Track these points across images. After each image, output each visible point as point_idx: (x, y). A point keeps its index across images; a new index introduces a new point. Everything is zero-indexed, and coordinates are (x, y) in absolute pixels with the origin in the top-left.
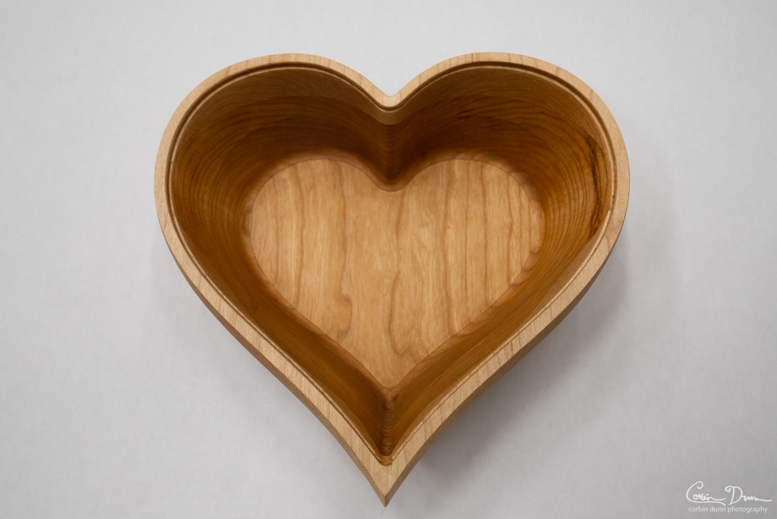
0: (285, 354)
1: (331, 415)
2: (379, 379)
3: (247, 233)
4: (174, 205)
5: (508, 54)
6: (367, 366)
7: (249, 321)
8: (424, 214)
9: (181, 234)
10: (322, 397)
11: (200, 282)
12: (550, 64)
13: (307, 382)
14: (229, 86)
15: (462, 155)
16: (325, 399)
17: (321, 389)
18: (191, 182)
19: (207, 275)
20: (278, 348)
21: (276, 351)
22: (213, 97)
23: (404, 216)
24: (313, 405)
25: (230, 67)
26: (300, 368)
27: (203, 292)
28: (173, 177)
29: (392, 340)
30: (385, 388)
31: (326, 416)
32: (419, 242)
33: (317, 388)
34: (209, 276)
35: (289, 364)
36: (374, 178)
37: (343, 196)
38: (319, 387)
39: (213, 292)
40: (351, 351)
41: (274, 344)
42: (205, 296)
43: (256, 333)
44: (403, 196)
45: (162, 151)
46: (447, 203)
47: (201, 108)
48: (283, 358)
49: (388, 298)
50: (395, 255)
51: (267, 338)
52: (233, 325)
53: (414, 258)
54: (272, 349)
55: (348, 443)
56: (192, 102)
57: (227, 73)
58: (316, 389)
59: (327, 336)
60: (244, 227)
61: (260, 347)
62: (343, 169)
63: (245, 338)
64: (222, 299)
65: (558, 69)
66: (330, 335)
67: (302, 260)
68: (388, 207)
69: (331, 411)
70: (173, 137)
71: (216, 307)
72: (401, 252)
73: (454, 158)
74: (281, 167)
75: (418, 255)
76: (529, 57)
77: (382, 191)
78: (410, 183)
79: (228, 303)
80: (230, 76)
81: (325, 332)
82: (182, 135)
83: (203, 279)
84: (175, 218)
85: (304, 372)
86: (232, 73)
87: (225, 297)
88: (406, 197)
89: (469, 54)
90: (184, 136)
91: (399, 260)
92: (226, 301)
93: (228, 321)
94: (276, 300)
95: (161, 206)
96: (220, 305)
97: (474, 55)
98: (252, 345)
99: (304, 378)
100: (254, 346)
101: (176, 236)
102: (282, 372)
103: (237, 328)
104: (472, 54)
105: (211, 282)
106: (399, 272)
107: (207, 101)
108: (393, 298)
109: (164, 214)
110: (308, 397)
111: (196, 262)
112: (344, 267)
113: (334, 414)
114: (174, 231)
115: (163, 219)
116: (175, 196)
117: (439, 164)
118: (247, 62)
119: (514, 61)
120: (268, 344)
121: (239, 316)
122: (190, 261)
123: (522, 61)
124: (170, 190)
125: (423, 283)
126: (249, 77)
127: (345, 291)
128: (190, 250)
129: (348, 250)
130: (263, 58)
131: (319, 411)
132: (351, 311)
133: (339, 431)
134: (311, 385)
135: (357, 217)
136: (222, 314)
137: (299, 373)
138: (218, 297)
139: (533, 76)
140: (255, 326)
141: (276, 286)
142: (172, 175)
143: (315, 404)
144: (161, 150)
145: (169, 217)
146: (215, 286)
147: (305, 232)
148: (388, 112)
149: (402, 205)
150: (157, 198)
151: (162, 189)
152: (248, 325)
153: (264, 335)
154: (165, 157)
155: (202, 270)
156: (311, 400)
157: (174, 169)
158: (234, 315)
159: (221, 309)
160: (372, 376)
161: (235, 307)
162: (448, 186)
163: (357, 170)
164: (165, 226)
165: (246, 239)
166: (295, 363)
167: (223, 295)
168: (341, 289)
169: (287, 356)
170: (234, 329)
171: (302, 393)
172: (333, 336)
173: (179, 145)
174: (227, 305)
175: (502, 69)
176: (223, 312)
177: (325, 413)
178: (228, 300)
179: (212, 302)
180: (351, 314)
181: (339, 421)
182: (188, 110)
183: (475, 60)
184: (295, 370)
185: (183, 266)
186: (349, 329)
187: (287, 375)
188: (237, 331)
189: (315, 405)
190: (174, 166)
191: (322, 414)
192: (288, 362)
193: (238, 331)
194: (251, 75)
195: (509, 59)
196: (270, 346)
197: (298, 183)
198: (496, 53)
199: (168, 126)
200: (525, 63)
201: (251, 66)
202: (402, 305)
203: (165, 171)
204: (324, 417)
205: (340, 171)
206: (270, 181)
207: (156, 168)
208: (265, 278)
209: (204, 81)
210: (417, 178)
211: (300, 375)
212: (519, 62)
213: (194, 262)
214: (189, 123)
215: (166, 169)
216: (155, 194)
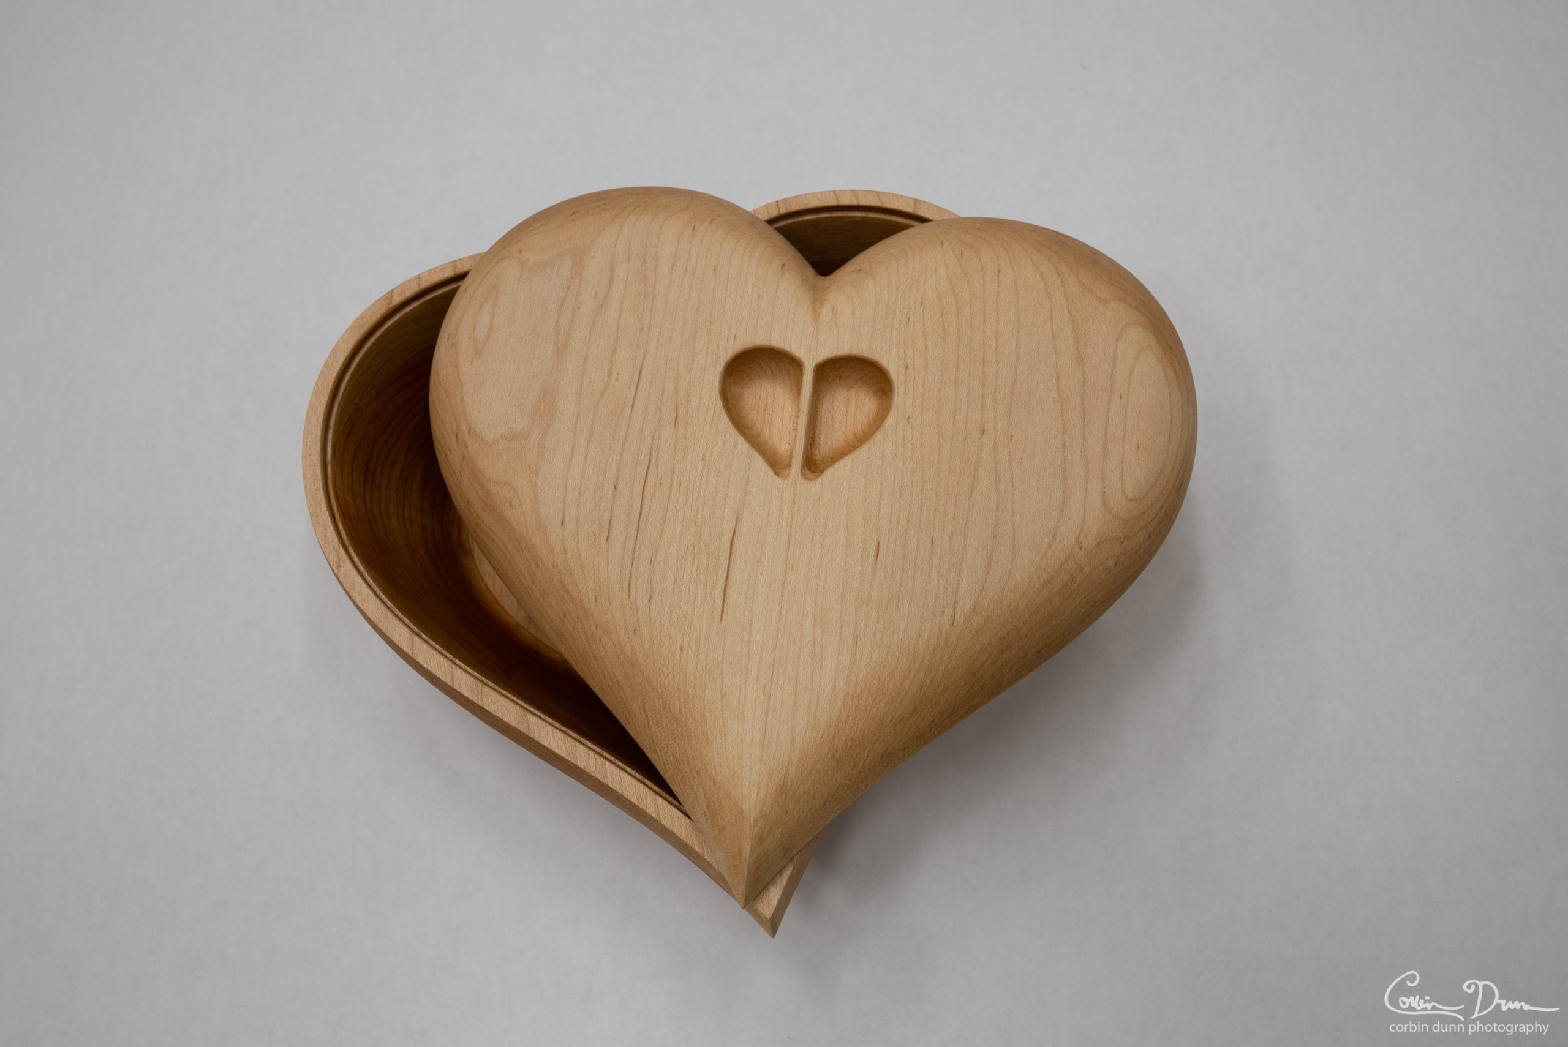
0: (571, 733)
1: (661, 813)
3: (467, 552)
4: (345, 530)
5: (834, 192)
7: (504, 692)
9: (366, 574)
10: (642, 787)
11: (413, 645)
12: (902, 196)
14: (396, 321)
16: (647, 790)
17: (638, 775)
18: (364, 487)
19: (421, 631)
20: (558, 725)
21: (555, 730)
22: (374, 344)
24: (631, 803)
25: (392, 291)
26: (598, 750)
27: (421, 660)
28: (335, 486)
31: (653, 816)
33: (631, 775)
34: (425, 634)
35: (581, 747)
38: (634, 773)
39: (437, 657)
41: (550, 720)
42: (425, 666)
43: (519, 708)
45: (310, 448)
47: (358, 365)
48: (570, 739)
51: (537, 713)
52: (480, 703)
54: (550, 728)
55: (697, 850)
56: (341, 359)
57: (390, 302)
58: (630, 777)
60: (460, 545)
61: (529, 729)
63: (502, 720)
64: (454, 666)
65: (916, 202)
70: (323, 422)
71: (447, 680)
76: (867, 191)
79: (465, 670)
80: (395, 306)
82: (337, 415)
83: (417, 639)
84: (352, 551)
85: (607, 755)
86: (397, 300)
87: (457, 661)
89: (772, 203)
90: (340, 416)
92: (460, 667)
93: (470, 697)
95: (325, 536)
96: (452, 676)
97: (780, 204)
98: (516, 729)
99: (607, 763)
100: (519, 729)
101: (360, 580)
102: (572, 761)
103: (486, 707)
104: (777, 202)
105: (431, 642)
107: (366, 353)
109: (334, 547)
110: (620, 792)
111: (400, 615)
113: (666, 810)
114: (355, 573)
115: (332, 557)
116: (344, 516)
118: (419, 277)
119: (845, 201)
120: (540, 722)
121: (486, 687)
122: (389, 614)
123: (857, 200)
124: (335, 508)
128: (386, 597)
130: (443, 267)
131: (642, 809)
133: (679, 834)
134: (622, 772)
136: (458, 690)
137: (598, 757)
138: (446, 663)
139: (879, 219)
140: (514, 699)
141: (532, 630)
142: (332, 482)
143: (634, 799)
144: (307, 445)
145: (342, 551)
146: (438, 647)
150: (315, 524)
151: (321, 508)
152: (504, 699)
153: (532, 709)
154: (316, 456)
155: (412, 626)
156: (626, 796)
157: (334, 473)
158: (477, 687)
159: (456, 681)
161: (476, 674)
164: (339, 567)
165: (468, 565)
166: (589, 744)
167: (454, 659)
169: (575, 735)
170: (483, 708)
171: (610, 788)
173: (335, 432)
174: (464, 674)
175: (829, 218)
176: (460, 685)
177: (651, 811)
178: (462, 665)
179: (439, 674)
181: (676, 819)
182: (338, 374)
183: (783, 211)
184: (592, 754)
185: (380, 625)
187: (581, 763)
188: (487, 711)
189: (634, 801)
190: (333, 467)
191: (647, 813)
192: (577, 744)
193: (489, 710)
195: (837, 200)
196: (544, 724)
198: (814, 194)
199: (312, 405)
200: (863, 202)
201: (426, 283)
203: (320, 479)
204: (652, 818)
207: (305, 477)
209: (355, 322)
211: (601, 760)
212: (854, 202)
213: (396, 616)
214: (343, 394)
215: (322, 475)
216: (311, 518)
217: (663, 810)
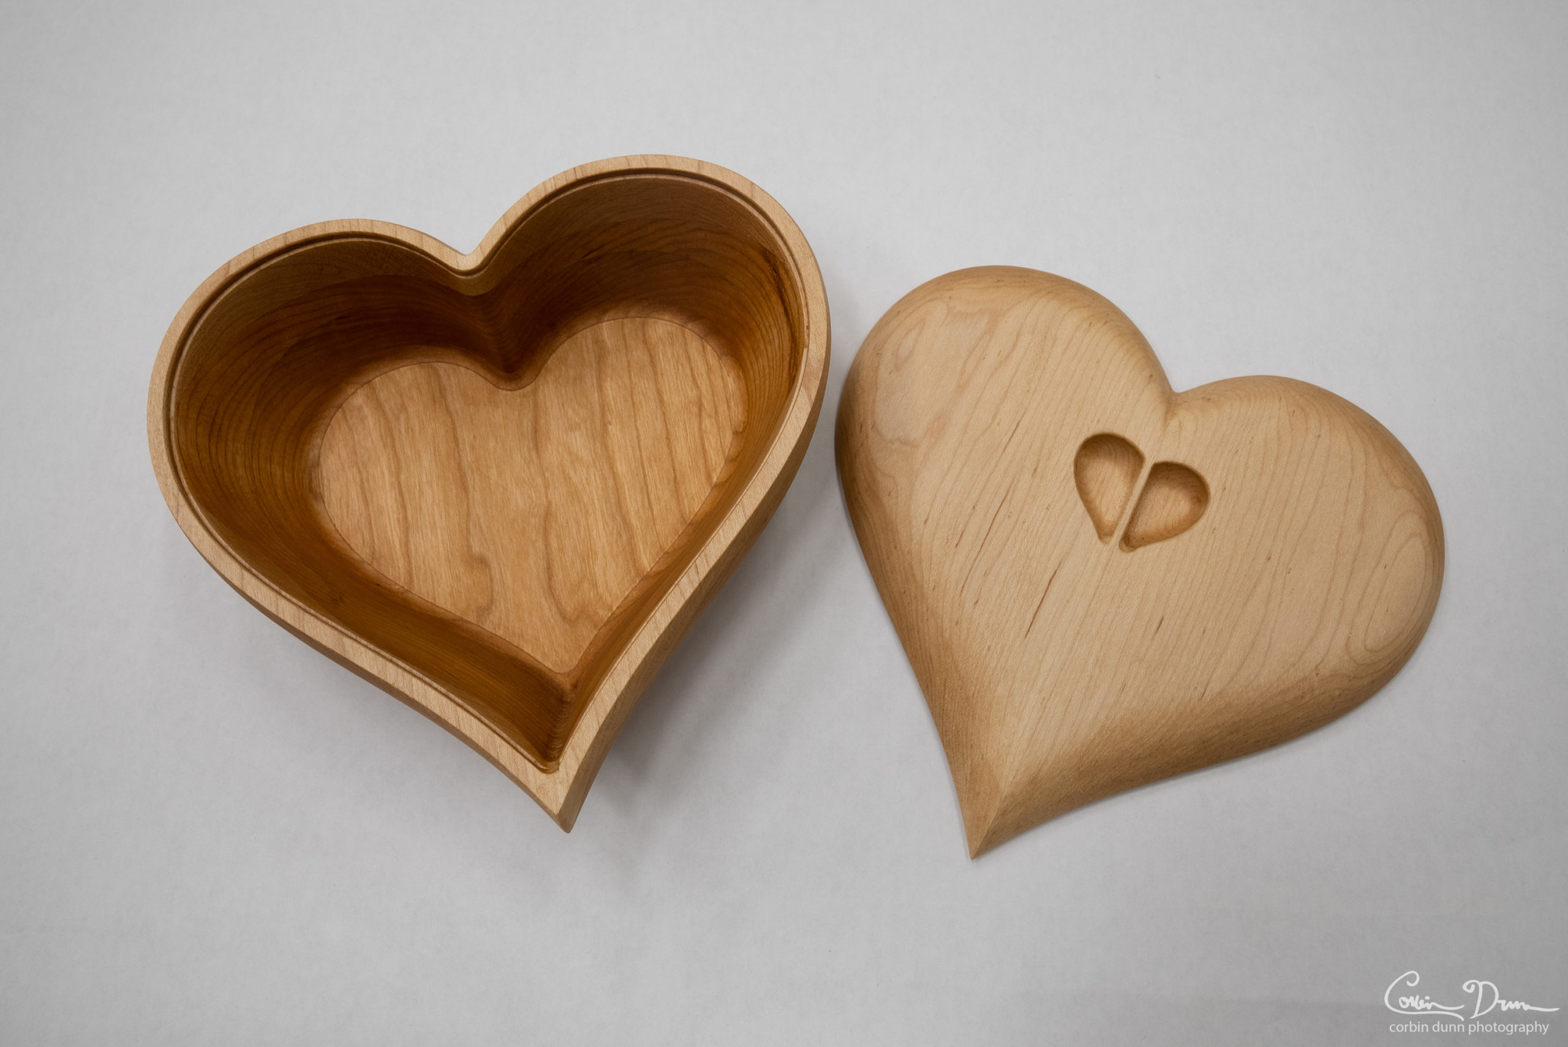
0: (383, 653)
1: (461, 722)
2: (548, 664)
3: (319, 497)
4: (186, 479)
5: (626, 157)
6: (528, 649)
7: (324, 619)
8: (570, 412)
9: (203, 518)
10: (444, 700)
11: (243, 578)
12: (687, 158)
14: (235, 290)
15: (611, 314)
16: (449, 702)
17: (443, 690)
18: (210, 440)
19: (253, 567)
20: (372, 647)
21: (368, 651)
22: (214, 310)
23: (542, 422)
24: (435, 714)
25: (229, 262)
26: (408, 668)
27: (249, 592)
28: (178, 439)
29: (558, 603)
30: (559, 673)
31: (454, 725)
32: (570, 454)
33: (436, 689)
34: (255, 568)
35: (390, 665)
36: (488, 376)
37: (448, 411)
38: (439, 687)
39: (265, 590)
40: (500, 633)
41: (365, 643)
42: (253, 597)
43: (336, 632)
44: (535, 392)
45: (154, 405)
46: (601, 388)
47: (200, 330)
48: (381, 659)
49: (540, 544)
50: (539, 481)
51: (354, 636)
52: (301, 629)
53: (567, 479)
54: (363, 649)
55: (493, 755)
56: (183, 324)
57: (228, 272)
58: (433, 691)
59: (462, 619)
60: (311, 490)
61: (345, 651)
62: (442, 372)
63: (321, 644)
64: (279, 597)
65: (700, 163)
66: (465, 618)
67: (406, 518)
68: (517, 413)
69: (461, 715)
70: (166, 382)
71: (273, 610)
72: (547, 474)
73: (600, 321)
74: (350, 390)
75: (572, 473)
76: (656, 155)
77: (504, 392)
78: (543, 371)
79: (289, 600)
80: (232, 275)
81: (459, 614)
82: (180, 376)
83: (246, 574)
84: (191, 497)
85: (415, 672)
86: (233, 270)
87: (284, 593)
88: (540, 394)
89: (570, 169)
90: (183, 376)
91: (547, 487)
92: (285, 597)
93: (293, 624)
94: (377, 585)
95: (166, 485)
96: (277, 606)
97: (577, 170)
98: (333, 652)
99: (414, 680)
100: (336, 651)
101: (196, 523)
102: (383, 678)
103: (307, 633)
104: (574, 168)
105: (261, 576)
106: (550, 504)
107: (207, 319)
108: (547, 544)
109: (173, 495)
110: (424, 705)
111: (233, 553)
112: (468, 515)
113: (465, 719)
114: (192, 516)
115: (173, 503)
116: (185, 465)
117: (579, 335)
118: (253, 249)
119: (635, 165)
120: (355, 645)
121: (307, 614)
122: (222, 552)
123: (647, 164)
124: (177, 459)
125: (587, 511)
126: (262, 270)
127: (476, 549)
128: (222, 537)
129: (471, 489)
130: (275, 239)
131: (445, 720)
132: (491, 575)
133: (476, 741)
134: (426, 687)
135: (475, 438)
136: (282, 618)
137: (406, 674)
138: (272, 594)
139: (668, 180)
140: (334, 624)
141: (375, 565)
142: (175, 436)
143: (437, 711)
144: (151, 404)
145: (181, 498)
146: (267, 581)
147: (403, 477)
148: (469, 277)
149: (536, 406)
150: (158, 474)
151: (163, 459)
152: (323, 624)
153: (349, 633)
154: (159, 413)
155: (244, 562)
156: (430, 708)
157: (177, 428)
158: (299, 615)
159: (280, 610)
160: (537, 661)
161: (300, 604)
162: (598, 363)
163: (463, 370)
164: (178, 511)
165: (318, 507)
166: (400, 663)
167: (281, 591)
168: (469, 547)
169: (387, 655)
170: (304, 634)
171: (417, 702)
172: (471, 618)
173: (178, 391)
174: (287, 603)
175: (623, 181)
176: (284, 615)
177: (452, 722)
178: (288, 596)
179: (265, 604)
180: (491, 580)
181: (475, 727)
182: (180, 338)
183: (580, 176)
184: (400, 671)
185: (214, 563)
186: (492, 601)
187: (390, 681)
188: (308, 636)
189: (437, 713)
190: (176, 422)
191: (448, 723)
192: (387, 663)
193: (310, 635)
194: (263, 267)
195: (629, 165)
196: (358, 646)
197: (379, 407)
198: (607, 160)
199: (156, 367)
200: (652, 165)
201: (259, 255)
202: (562, 550)
203: (163, 434)
204: (453, 727)
205: (438, 377)
206: (339, 414)
207: (149, 432)
208: (356, 557)
209: (196, 291)
210: (552, 362)
211: (408, 676)
212: (644, 166)
213: (230, 554)
214: (186, 356)
215: (164, 430)
216: (154, 469)
217: (463, 719)
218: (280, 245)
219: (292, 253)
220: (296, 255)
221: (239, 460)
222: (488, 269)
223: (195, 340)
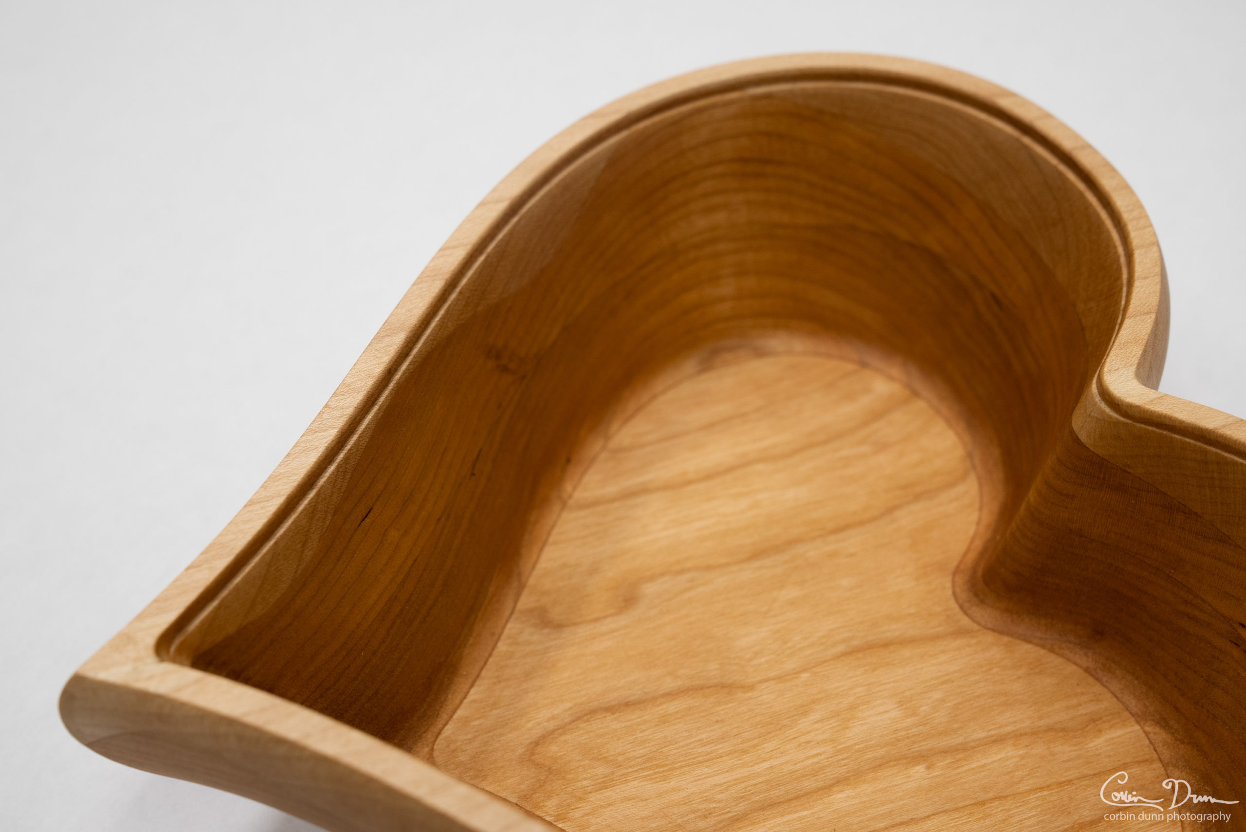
2: (448, 730)
3: (706, 366)
6: (475, 694)
8: (937, 695)
13: (327, 439)
15: (1160, 735)
23: (907, 652)
29: (563, 729)
30: (432, 749)
32: (853, 707)
36: (972, 556)
37: (890, 510)
40: (502, 647)
44: (960, 632)
46: (999, 740)
49: (670, 684)
50: (790, 665)
53: (803, 710)
59: (522, 587)
60: (715, 352)
62: (961, 489)
66: (526, 592)
67: (690, 482)
68: (913, 610)
69: (270, 504)
72: (805, 676)
73: (1140, 718)
74: (896, 372)
75: (817, 716)
77: (949, 585)
78: (1006, 639)
81: (532, 581)
88: (959, 642)
91: (780, 679)
94: (568, 461)
106: (751, 688)
108: (671, 695)
112: (709, 568)
117: (1098, 688)
125: (745, 752)
126: (1018, 140)
127: (649, 589)
129: (757, 564)
132: (605, 617)
135: (851, 555)
141: (604, 455)
147: (760, 467)
149: (935, 638)
160: (455, 711)
162: (1050, 729)
163: (974, 516)
165: (689, 366)
168: (651, 579)
172: (526, 601)
180: (597, 620)
186: (559, 626)
194: (1027, 140)
197: (877, 415)
202: (664, 720)
205: (952, 485)
206: (850, 367)
208: (614, 427)
210: (1027, 650)
218: (1067, 144)
219: (1063, 168)
220: (1060, 174)
221: (720, 217)
222: (1125, 424)
223: (880, 94)
